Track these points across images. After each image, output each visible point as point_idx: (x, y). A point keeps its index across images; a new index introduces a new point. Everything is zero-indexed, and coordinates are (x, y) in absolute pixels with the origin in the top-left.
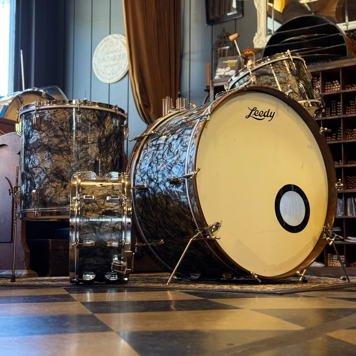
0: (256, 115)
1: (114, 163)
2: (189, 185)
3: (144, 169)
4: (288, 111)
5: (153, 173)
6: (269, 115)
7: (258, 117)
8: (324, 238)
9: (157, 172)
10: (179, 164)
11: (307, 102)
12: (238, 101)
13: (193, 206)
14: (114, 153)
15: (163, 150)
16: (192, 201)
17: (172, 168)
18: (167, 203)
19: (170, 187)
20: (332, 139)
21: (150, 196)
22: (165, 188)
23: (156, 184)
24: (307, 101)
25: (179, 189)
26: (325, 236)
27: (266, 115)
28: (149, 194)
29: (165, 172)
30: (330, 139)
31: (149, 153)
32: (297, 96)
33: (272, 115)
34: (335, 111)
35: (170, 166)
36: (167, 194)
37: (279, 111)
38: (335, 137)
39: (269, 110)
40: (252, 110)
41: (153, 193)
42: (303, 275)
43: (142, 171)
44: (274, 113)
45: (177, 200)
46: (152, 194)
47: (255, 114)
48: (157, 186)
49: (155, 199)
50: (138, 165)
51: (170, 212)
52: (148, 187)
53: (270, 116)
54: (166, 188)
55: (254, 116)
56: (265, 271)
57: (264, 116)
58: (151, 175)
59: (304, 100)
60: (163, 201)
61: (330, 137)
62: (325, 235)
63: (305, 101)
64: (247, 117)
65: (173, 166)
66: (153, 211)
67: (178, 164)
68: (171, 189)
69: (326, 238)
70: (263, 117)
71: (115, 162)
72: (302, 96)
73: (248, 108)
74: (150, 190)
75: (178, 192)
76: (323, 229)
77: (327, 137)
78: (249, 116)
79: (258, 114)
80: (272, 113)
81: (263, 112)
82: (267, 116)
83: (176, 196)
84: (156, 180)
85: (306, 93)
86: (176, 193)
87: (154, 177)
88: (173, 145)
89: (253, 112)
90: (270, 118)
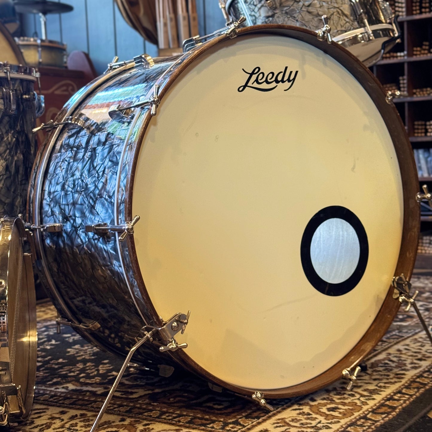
0: (260, 81)
1: (10, 172)
2: (122, 247)
3: (56, 194)
4: (325, 64)
5: (68, 205)
6: (286, 78)
7: (265, 86)
8: (395, 297)
9: (74, 204)
10: (107, 197)
11: (366, 32)
12: (222, 60)
13: (132, 286)
14: (10, 152)
15: (83, 162)
16: (130, 277)
17: (95, 203)
18: (93, 268)
19: (94, 240)
20: (423, 52)
21: (67, 247)
22: (87, 240)
23: (74, 229)
24: (365, 30)
25: (109, 247)
26: (396, 294)
27: (280, 78)
28: (63, 242)
29: (86, 208)
30: (420, 51)
31: (62, 161)
32: (347, 20)
33: (291, 78)
34: (427, 5)
35: (92, 199)
36: (91, 251)
37: (307, 67)
38: (427, 48)
39: (286, 68)
40: (251, 74)
41: (69, 243)
42: (354, 378)
43: (51, 197)
44: (297, 72)
45: (108, 266)
46: (68, 245)
47: (257, 81)
48: (75, 233)
49: (73, 253)
50: (47, 183)
51: (99, 283)
52: (62, 230)
53: (289, 80)
54: (89, 239)
55: (255, 85)
56: (282, 377)
57: (277, 81)
58: (65, 208)
59: (361, 27)
60: (86, 261)
61: (419, 49)
62: (396, 291)
63: (362, 30)
64: (241, 89)
65: (97, 199)
66: (74, 275)
67: (105, 198)
68: (95, 244)
69: (398, 298)
70: (274, 84)
71: (13, 170)
72: (356, 19)
73: (243, 69)
74: (64, 235)
75: (107, 252)
76: (393, 282)
77: (415, 49)
78: (246, 86)
79: (264, 79)
80: (291, 72)
81: (273, 73)
82: (283, 81)
83: (104, 258)
84: (72, 219)
85: (363, 15)
86: (104, 253)
87: (69, 214)
88: (97, 154)
89: (254, 77)
90: (287, 84)
